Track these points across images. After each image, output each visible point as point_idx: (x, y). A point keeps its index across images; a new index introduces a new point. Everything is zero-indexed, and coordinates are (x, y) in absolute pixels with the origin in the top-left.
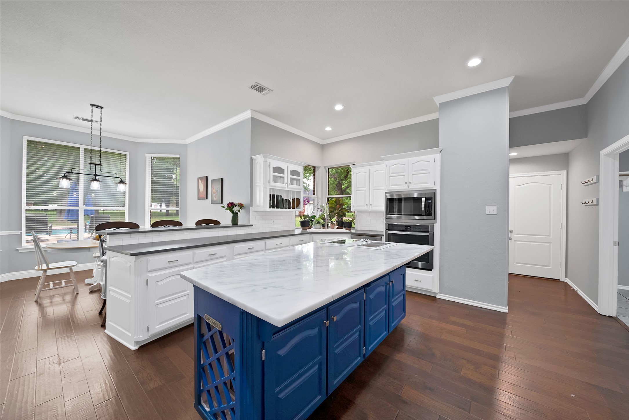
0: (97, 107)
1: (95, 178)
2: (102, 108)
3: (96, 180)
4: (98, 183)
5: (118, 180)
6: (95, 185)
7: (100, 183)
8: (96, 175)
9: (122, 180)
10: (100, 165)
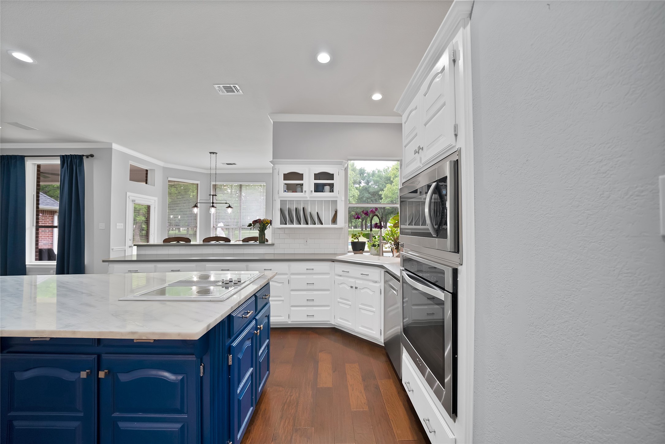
0: (213, 154)
1: (213, 205)
2: (216, 153)
3: (213, 206)
4: (215, 209)
5: (227, 205)
6: (213, 210)
7: (216, 209)
8: (213, 203)
9: (230, 205)
10: (216, 195)
